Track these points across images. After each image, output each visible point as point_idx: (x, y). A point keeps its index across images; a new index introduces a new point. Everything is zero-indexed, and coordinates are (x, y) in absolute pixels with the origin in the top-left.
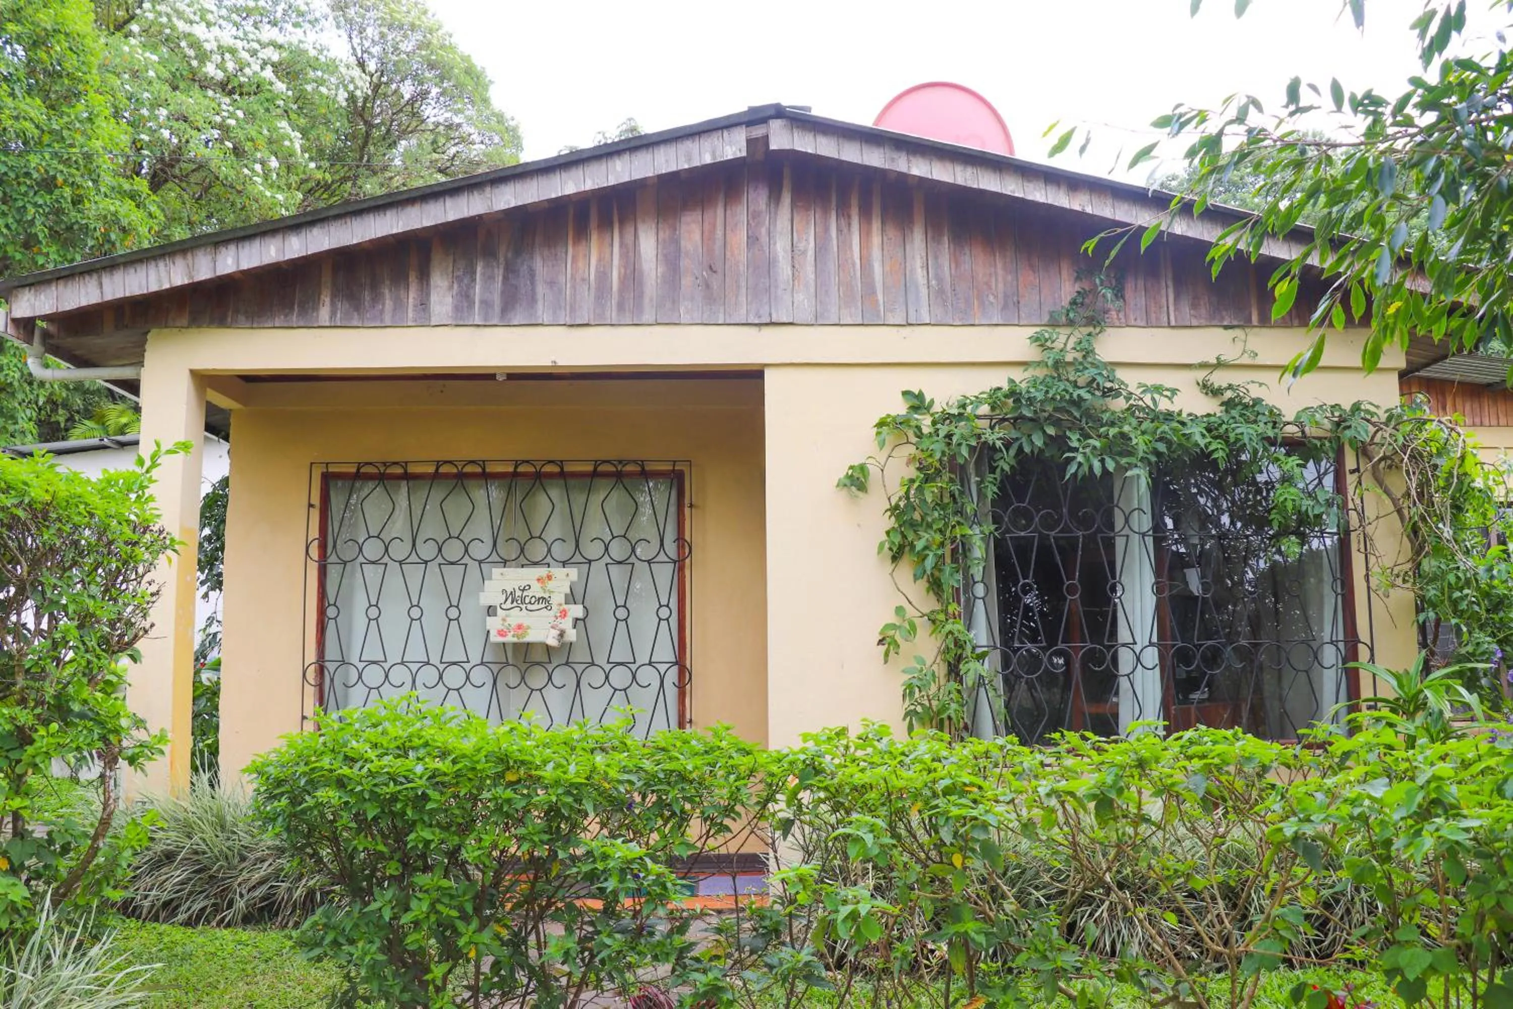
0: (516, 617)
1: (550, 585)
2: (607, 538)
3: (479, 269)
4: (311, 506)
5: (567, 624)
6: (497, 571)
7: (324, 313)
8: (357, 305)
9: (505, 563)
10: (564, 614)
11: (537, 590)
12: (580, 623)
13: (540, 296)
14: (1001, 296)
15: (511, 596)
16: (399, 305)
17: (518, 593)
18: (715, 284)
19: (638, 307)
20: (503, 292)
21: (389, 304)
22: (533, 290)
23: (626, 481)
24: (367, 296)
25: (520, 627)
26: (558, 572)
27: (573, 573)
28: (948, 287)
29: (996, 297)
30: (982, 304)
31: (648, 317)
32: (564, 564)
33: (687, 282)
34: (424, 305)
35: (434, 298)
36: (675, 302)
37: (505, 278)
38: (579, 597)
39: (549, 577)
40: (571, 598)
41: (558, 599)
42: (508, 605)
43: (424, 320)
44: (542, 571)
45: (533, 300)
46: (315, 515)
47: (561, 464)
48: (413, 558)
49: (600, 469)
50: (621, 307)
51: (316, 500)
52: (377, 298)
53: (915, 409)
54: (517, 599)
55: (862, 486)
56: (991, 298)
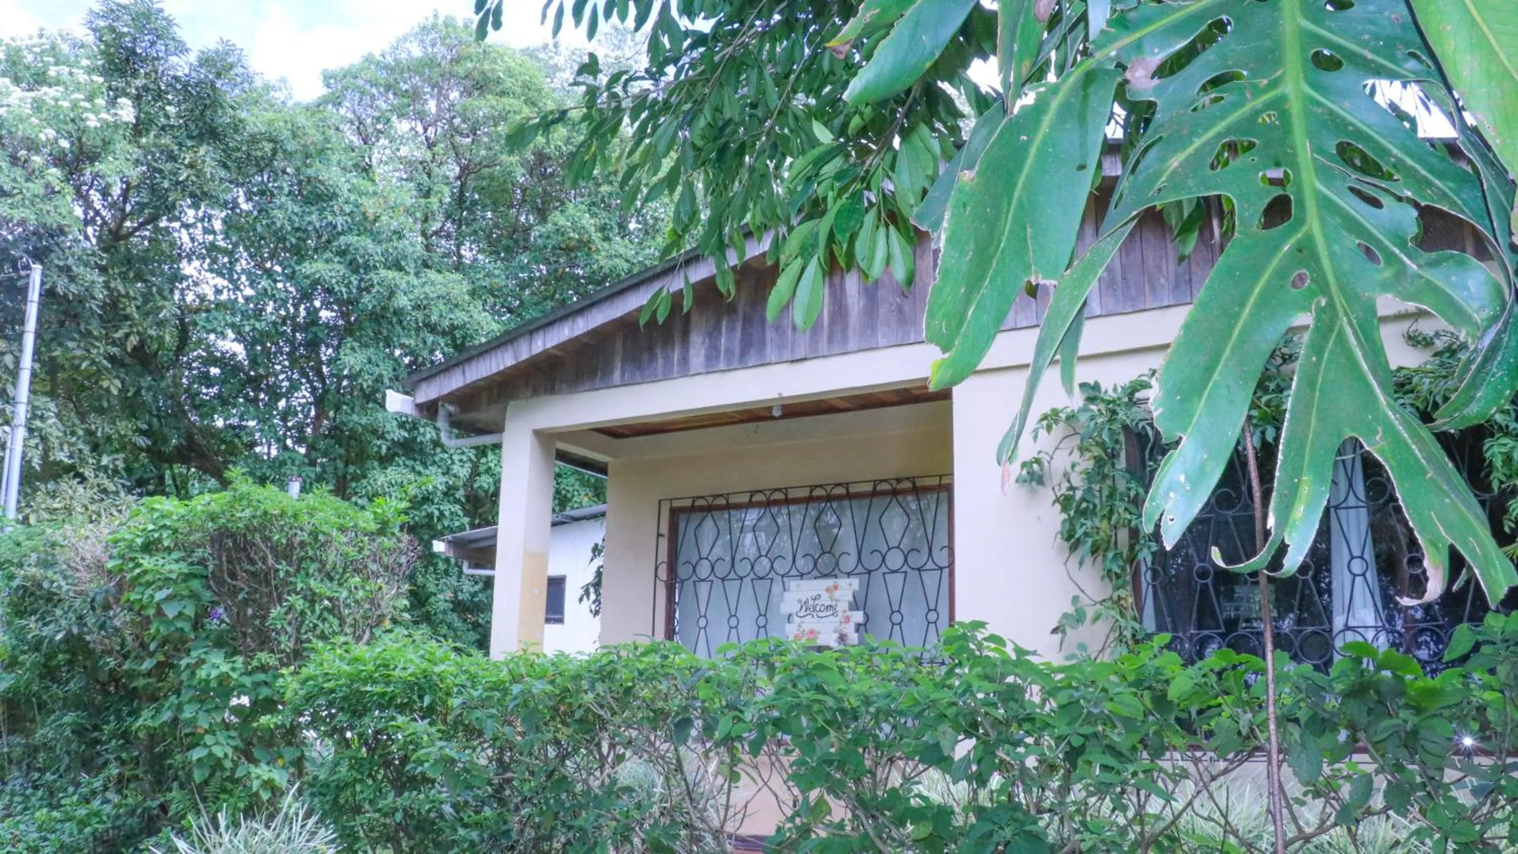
0: (810, 623)
1: (837, 594)
2: (884, 549)
3: (724, 324)
4: (659, 535)
5: (850, 630)
6: (793, 584)
7: (617, 376)
8: (640, 368)
9: (802, 576)
10: (847, 620)
11: (825, 600)
12: (862, 628)
13: (768, 341)
14: (1172, 277)
15: (804, 605)
16: (668, 361)
17: (811, 602)
18: (907, 308)
19: (845, 339)
20: (742, 340)
21: (660, 362)
22: (764, 337)
23: (900, 498)
24: (646, 357)
25: (812, 632)
26: (843, 582)
27: (855, 583)
28: (1119, 277)
29: (1167, 279)
30: (1153, 289)
31: (852, 345)
32: (849, 575)
33: (883, 310)
34: (685, 361)
35: (692, 352)
36: (873, 328)
37: (744, 329)
38: (861, 604)
39: (836, 587)
40: (855, 606)
41: (843, 606)
42: (803, 613)
43: (685, 370)
44: (830, 582)
45: (763, 344)
46: (664, 544)
47: (846, 485)
48: (732, 575)
49: (879, 488)
50: (831, 340)
51: (664, 529)
52: (653, 358)
53: (1091, 400)
54: (809, 607)
55: (1040, 481)
56: (1162, 281)
